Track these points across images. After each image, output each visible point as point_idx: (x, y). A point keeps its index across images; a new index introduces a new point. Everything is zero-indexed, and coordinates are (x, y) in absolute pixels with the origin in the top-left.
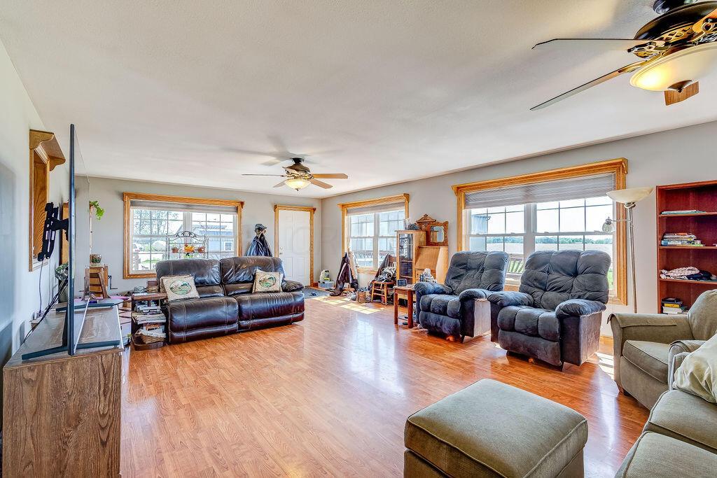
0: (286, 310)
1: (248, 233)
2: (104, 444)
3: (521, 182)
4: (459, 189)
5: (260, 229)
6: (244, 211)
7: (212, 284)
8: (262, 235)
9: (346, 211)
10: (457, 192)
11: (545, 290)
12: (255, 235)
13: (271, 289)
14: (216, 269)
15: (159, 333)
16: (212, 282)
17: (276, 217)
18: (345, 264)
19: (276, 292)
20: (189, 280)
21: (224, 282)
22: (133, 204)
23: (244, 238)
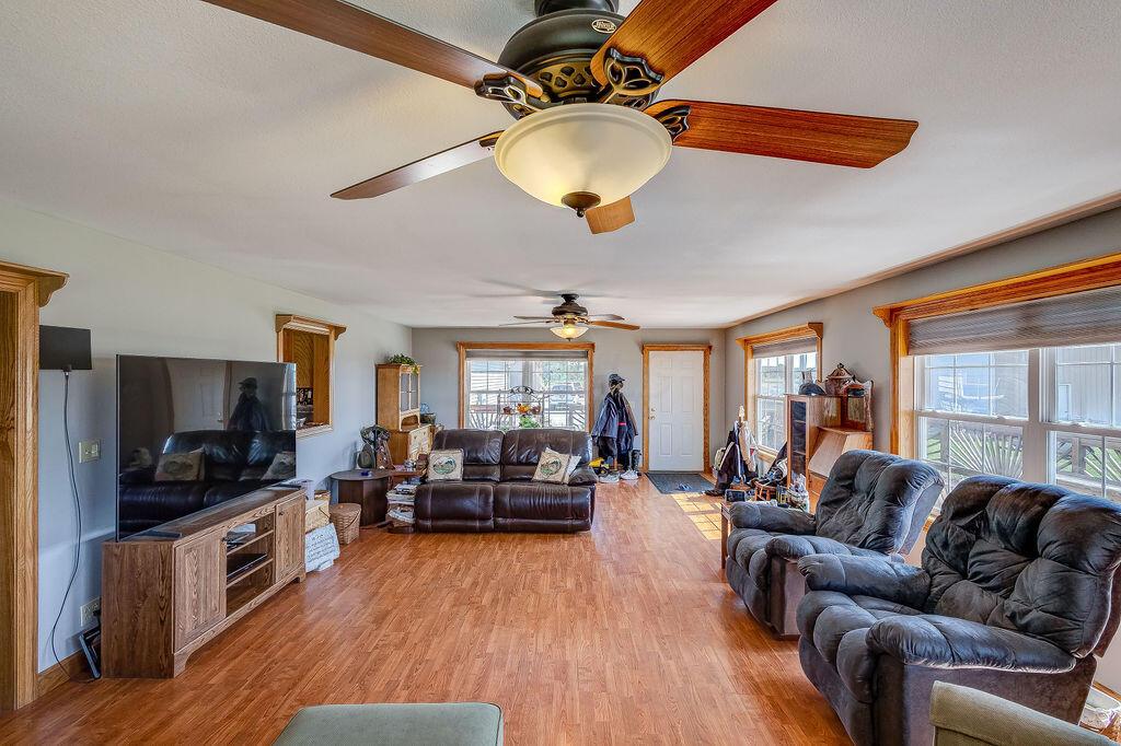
0: (560, 511)
1: (603, 387)
2: (162, 622)
3: (1007, 296)
4: (892, 315)
5: (616, 381)
6: (596, 355)
7: (488, 464)
8: (617, 391)
9: (750, 351)
10: (891, 319)
11: (964, 576)
12: (609, 390)
13: (551, 479)
14: (496, 445)
15: (407, 518)
16: (488, 461)
17: (646, 362)
18: (732, 443)
19: (557, 483)
20: (457, 456)
21: (504, 461)
22: (469, 355)
23: (596, 393)
